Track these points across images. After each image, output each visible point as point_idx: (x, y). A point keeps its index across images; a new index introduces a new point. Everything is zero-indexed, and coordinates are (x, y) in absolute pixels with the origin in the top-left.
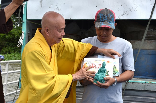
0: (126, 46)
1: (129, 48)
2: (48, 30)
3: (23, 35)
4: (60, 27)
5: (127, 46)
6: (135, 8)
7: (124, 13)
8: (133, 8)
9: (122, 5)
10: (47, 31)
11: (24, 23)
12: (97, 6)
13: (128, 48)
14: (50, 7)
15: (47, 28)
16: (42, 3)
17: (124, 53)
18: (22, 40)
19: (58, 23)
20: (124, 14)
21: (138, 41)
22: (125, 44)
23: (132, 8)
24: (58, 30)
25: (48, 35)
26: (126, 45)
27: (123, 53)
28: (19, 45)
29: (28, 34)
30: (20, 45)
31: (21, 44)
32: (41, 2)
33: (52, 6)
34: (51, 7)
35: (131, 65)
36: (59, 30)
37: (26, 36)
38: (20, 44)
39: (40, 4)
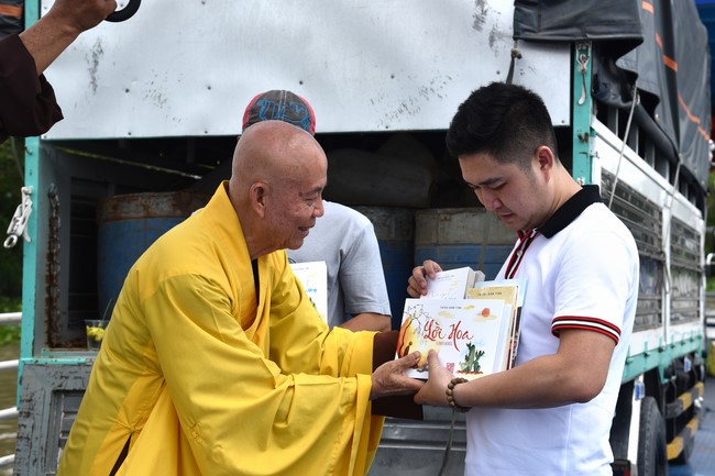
0: (350, 229)
1: (363, 233)
2: (261, 190)
3: (29, 203)
4: (310, 183)
5: (354, 230)
6: (442, 84)
7: (403, 108)
8: (434, 87)
9: (392, 77)
10: (260, 199)
11: (31, 154)
12: (301, 83)
13: (357, 233)
14: (127, 91)
15: (259, 185)
16: (96, 75)
17: (344, 252)
18: (21, 219)
19: (303, 166)
20: (401, 112)
21: (461, 212)
22: (349, 222)
23: (428, 86)
24: (301, 194)
25: (260, 212)
26: (352, 224)
27: (341, 252)
28: (12, 239)
29: (51, 196)
30: (15, 241)
31: (21, 239)
32: (93, 71)
33: (133, 86)
34: (131, 89)
35: (375, 294)
36: (308, 194)
37: (40, 203)
38: (15, 238)
39: (90, 80)
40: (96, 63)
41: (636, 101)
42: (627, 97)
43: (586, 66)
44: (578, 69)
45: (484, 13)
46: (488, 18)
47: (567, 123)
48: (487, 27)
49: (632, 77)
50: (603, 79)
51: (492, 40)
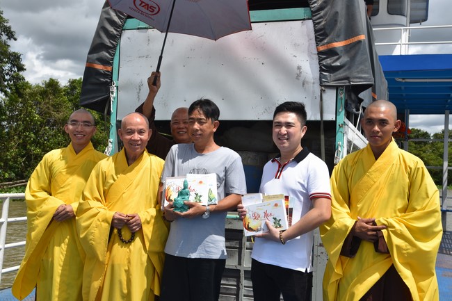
3: (111, 146)
7: (265, 111)
11: (112, 126)
16: (140, 94)
17: (227, 167)
27: (225, 167)
37: (115, 146)
39: (137, 96)
40: (140, 90)
41: (361, 111)
42: (358, 110)
43: (342, 96)
44: (339, 97)
45: (301, 73)
46: (302, 75)
47: (334, 119)
48: (302, 79)
49: (361, 100)
50: (349, 102)
51: (303, 84)
